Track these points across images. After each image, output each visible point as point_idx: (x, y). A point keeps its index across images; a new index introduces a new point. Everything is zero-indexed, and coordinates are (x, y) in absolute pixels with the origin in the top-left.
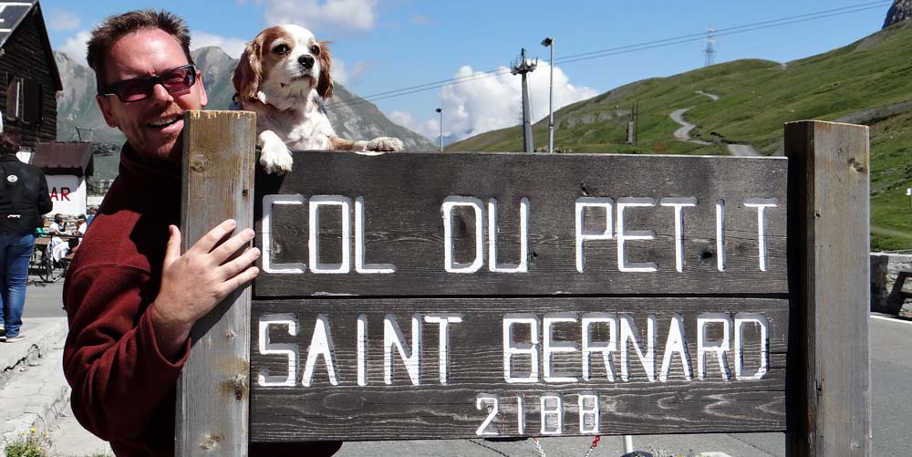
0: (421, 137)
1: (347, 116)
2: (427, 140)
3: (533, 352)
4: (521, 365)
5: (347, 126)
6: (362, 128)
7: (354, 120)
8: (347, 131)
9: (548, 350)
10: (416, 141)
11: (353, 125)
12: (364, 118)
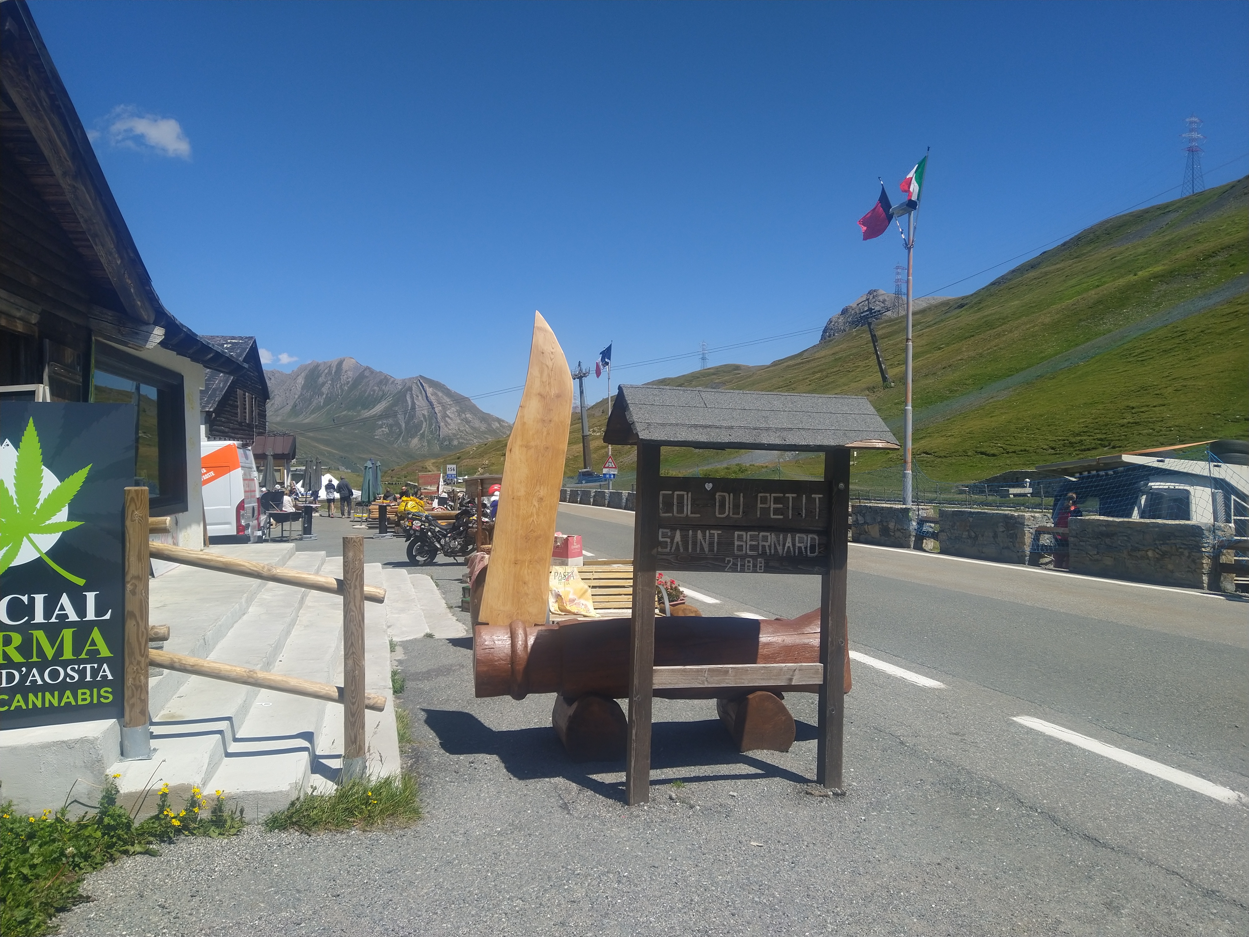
0: (503, 421)
1: (449, 406)
2: (507, 423)
3: (744, 544)
4: (740, 548)
5: (449, 414)
6: (459, 415)
7: (454, 409)
8: (449, 417)
9: (749, 543)
10: (499, 424)
11: (453, 413)
12: (461, 408)
